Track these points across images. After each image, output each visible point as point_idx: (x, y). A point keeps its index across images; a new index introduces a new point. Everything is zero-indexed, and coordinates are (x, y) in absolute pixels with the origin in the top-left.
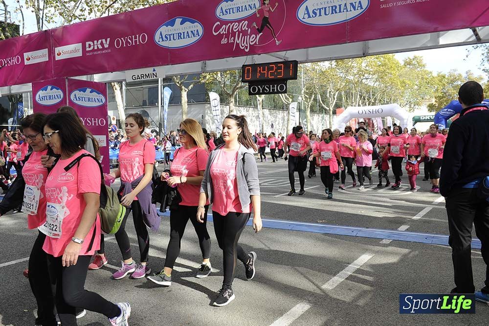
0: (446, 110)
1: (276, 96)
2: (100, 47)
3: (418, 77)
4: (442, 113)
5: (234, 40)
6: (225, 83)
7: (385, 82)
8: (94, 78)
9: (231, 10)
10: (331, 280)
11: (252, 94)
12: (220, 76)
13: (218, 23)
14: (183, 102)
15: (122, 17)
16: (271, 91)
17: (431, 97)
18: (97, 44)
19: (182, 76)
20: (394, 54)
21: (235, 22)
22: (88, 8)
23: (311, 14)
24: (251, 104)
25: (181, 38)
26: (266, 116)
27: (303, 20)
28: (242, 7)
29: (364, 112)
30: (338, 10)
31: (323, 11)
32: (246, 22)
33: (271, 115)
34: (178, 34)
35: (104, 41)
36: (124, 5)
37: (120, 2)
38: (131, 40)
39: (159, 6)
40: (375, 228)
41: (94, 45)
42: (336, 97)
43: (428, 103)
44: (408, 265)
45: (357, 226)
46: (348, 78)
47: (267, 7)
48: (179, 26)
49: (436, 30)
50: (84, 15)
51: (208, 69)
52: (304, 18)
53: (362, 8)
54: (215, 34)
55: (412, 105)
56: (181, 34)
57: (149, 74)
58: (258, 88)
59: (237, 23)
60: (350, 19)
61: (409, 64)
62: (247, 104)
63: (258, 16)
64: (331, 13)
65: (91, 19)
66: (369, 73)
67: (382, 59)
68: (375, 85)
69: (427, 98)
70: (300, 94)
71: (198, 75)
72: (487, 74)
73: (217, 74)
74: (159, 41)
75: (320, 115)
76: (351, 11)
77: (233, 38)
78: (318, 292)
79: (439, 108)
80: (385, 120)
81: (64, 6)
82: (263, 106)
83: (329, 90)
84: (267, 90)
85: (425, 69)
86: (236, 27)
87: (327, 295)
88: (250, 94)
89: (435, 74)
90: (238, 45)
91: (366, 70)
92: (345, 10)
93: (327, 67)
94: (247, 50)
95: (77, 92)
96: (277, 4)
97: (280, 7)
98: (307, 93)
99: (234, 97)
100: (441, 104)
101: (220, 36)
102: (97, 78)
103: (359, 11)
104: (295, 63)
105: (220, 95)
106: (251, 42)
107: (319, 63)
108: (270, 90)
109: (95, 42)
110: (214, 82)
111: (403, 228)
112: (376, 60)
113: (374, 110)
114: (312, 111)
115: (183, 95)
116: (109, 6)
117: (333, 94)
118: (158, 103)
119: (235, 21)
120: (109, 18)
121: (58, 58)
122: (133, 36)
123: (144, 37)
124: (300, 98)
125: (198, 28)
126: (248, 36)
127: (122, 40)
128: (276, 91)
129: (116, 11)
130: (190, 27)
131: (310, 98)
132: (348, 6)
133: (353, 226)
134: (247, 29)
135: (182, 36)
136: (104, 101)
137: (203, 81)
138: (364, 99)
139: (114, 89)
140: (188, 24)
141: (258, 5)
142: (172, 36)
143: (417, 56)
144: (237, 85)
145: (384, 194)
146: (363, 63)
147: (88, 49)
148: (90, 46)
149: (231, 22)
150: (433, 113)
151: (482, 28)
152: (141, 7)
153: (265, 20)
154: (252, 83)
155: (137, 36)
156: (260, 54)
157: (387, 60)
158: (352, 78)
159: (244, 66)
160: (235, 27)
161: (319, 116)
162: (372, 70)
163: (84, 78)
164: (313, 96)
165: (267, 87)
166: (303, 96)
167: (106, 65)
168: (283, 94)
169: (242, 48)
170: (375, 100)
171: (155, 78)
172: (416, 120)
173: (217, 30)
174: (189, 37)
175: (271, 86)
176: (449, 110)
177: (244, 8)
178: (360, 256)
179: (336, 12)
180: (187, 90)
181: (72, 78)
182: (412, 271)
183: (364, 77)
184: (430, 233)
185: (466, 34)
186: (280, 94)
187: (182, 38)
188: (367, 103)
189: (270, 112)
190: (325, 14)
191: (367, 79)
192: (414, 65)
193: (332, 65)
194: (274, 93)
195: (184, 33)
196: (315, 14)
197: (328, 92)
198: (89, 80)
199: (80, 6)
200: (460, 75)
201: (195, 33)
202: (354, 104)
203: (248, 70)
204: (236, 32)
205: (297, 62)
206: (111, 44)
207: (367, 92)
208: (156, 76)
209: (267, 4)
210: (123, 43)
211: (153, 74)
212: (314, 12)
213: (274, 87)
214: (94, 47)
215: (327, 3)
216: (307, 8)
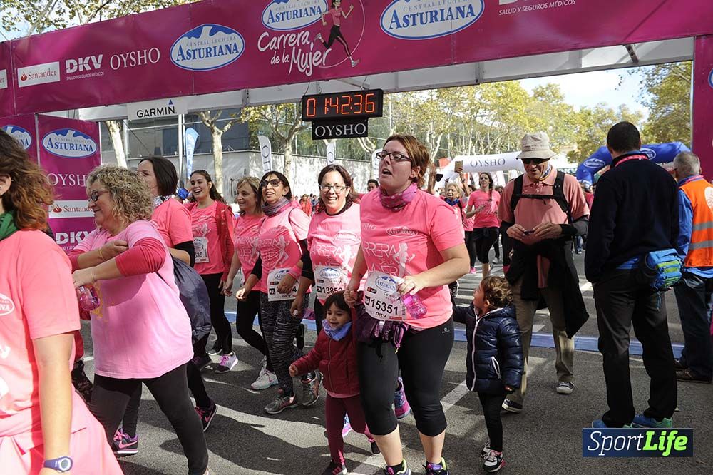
0: (592, 160)
1: (353, 140)
3: (554, 114)
4: (587, 164)
5: (290, 59)
6: (277, 122)
7: (506, 120)
8: (80, 114)
9: (285, 15)
11: (318, 138)
12: (270, 112)
13: (266, 34)
14: (216, 150)
15: (121, 23)
16: (345, 134)
17: (572, 142)
18: (83, 64)
19: (214, 112)
20: (519, 80)
21: (291, 32)
22: (68, 10)
23: (401, 22)
24: (316, 152)
25: (211, 56)
27: (389, 31)
28: (301, 10)
29: (479, 164)
30: (439, 17)
31: (418, 18)
32: (308, 33)
34: (207, 49)
35: (93, 58)
36: (124, 5)
37: (118, 1)
38: (136, 57)
39: (178, 8)
41: (78, 65)
42: (438, 142)
43: (568, 151)
46: (456, 114)
47: (337, 12)
48: (207, 38)
49: (576, 48)
50: (62, 20)
51: (252, 101)
52: (391, 28)
53: (473, 15)
54: (262, 50)
56: (211, 50)
57: (162, 109)
58: (326, 129)
59: (293, 34)
60: (457, 30)
61: (541, 95)
62: (311, 152)
63: (324, 23)
64: (429, 20)
65: (74, 26)
66: (485, 109)
67: (503, 88)
68: (494, 125)
69: (567, 144)
71: (237, 110)
72: (647, 108)
73: (265, 109)
74: (178, 60)
76: (457, 18)
77: (288, 56)
79: (583, 158)
80: (508, 174)
81: (33, 6)
83: (428, 132)
84: (339, 133)
85: (564, 102)
86: (292, 40)
88: (314, 137)
89: (577, 110)
90: (295, 65)
91: (481, 104)
92: (450, 18)
93: (425, 100)
94: (309, 74)
95: (53, 136)
96: (352, 7)
99: (291, 143)
100: (585, 151)
101: (270, 53)
102: (84, 114)
103: (469, 19)
104: (380, 93)
105: (271, 139)
106: (315, 62)
107: (414, 94)
108: (343, 132)
109: (81, 60)
110: (262, 121)
112: (495, 89)
113: (493, 161)
115: (215, 140)
116: (102, 7)
117: (434, 137)
118: (178, 152)
120: (101, 24)
121: (22, 84)
122: (139, 52)
123: (154, 54)
125: (236, 40)
126: (311, 53)
127: (121, 58)
128: (352, 133)
129: (112, 15)
130: (223, 40)
132: (454, 11)
134: (308, 43)
135: (213, 53)
136: (95, 149)
137: (246, 119)
138: (479, 145)
139: (111, 130)
140: (220, 34)
141: (324, 8)
142: (197, 53)
143: (552, 84)
144: (296, 124)
146: (477, 93)
147: (69, 71)
148: (72, 66)
149: (285, 32)
150: (575, 165)
151: (639, 46)
152: (151, 9)
153: (335, 31)
154: (316, 122)
155: (145, 51)
156: (328, 80)
157: (509, 90)
158: (461, 115)
159: (305, 98)
160: (290, 40)
162: (489, 103)
163: (63, 114)
165: (339, 128)
167: (97, 95)
168: (363, 138)
169: (302, 71)
170: (494, 147)
171: (172, 114)
173: (264, 43)
174: (223, 54)
175: (345, 126)
176: (597, 160)
177: (303, 12)
179: (437, 20)
180: (222, 133)
181: (44, 114)
183: (478, 114)
185: (617, 53)
186: (359, 138)
187: (213, 54)
188: (483, 151)
190: (422, 23)
191: (481, 116)
192: (548, 96)
193: (432, 96)
194: (349, 136)
195: (215, 48)
196: (407, 22)
197: (428, 135)
198: (70, 118)
199: (57, 5)
200: (611, 111)
201: (232, 48)
202: (465, 152)
203: (311, 103)
204: (292, 47)
205: (382, 91)
206: (105, 64)
207: (483, 135)
208: (174, 112)
209: (338, 7)
210: (122, 62)
211: (169, 108)
212: (405, 20)
213: (349, 127)
214: (78, 67)
215: (424, 6)
216: (395, 14)
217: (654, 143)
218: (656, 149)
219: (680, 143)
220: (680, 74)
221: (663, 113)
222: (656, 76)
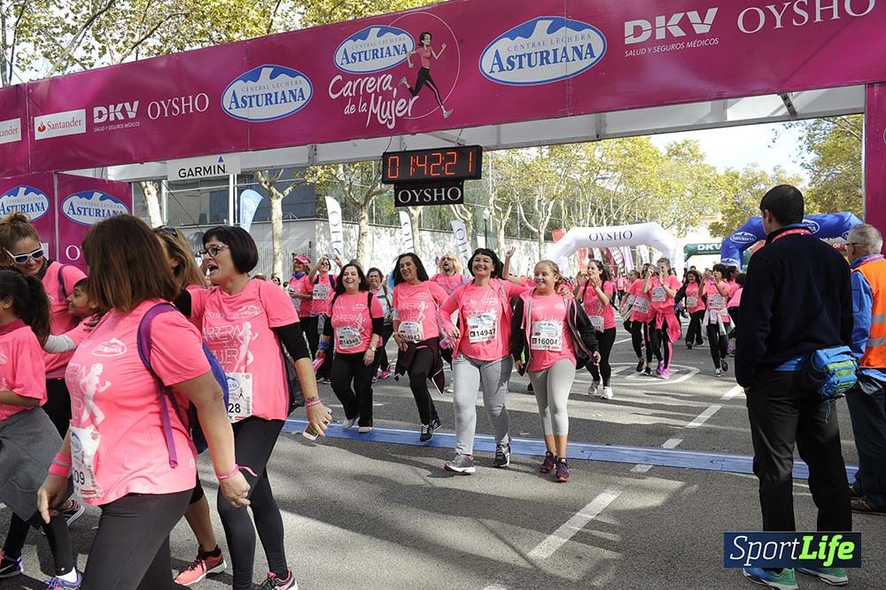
0: (741, 233)
1: (444, 208)
2: (121, 117)
3: (692, 178)
4: (734, 239)
5: (368, 108)
6: (351, 183)
7: (633, 184)
8: (109, 173)
9: (363, 55)
10: (546, 541)
12: (342, 172)
13: (339, 77)
14: (274, 217)
15: (162, 64)
17: (715, 211)
18: (115, 112)
19: (273, 171)
20: (650, 136)
21: (370, 76)
22: (98, 45)
23: (505, 64)
25: (271, 104)
26: (426, 243)
27: (489, 75)
28: (382, 49)
29: (600, 237)
30: (551, 58)
31: (525, 60)
32: (390, 77)
33: (434, 242)
34: (266, 95)
35: (127, 105)
36: (167, 41)
37: (158, 36)
38: (179, 104)
39: (232, 44)
40: (623, 444)
41: (109, 113)
42: (549, 210)
43: (710, 222)
44: (681, 511)
45: (589, 441)
46: (572, 176)
47: (426, 51)
48: (267, 81)
49: (720, 97)
50: (90, 58)
51: (320, 159)
52: (492, 72)
53: (593, 56)
54: (334, 96)
55: (683, 224)
56: (271, 97)
57: (210, 167)
58: (412, 193)
59: (373, 78)
60: (574, 74)
61: (677, 153)
62: (392, 222)
63: (411, 65)
64: (539, 63)
65: (106, 65)
66: (608, 169)
67: (629, 144)
68: (618, 190)
69: (709, 213)
70: (487, 204)
71: (303, 169)
72: (808, 171)
73: (336, 168)
74: (230, 108)
75: (523, 242)
76: (574, 60)
78: (522, 563)
79: (729, 231)
80: (637, 250)
81: (53, 40)
82: (420, 226)
83: (537, 198)
84: (427, 198)
85: (704, 162)
86: (370, 85)
87: (538, 570)
88: (398, 204)
89: (721, 172)
90: (374, 116)
91: (602, 163)
92: (564, 59)
93: (534, 158)
94: (391, 127)
95: (74, 199)
96: (444, 46)
97: (451, 51)
98: (499, 203)
99: (367, 210)
100: (732, 223)
101: (343, 101)
102: (114, 173)
103: (588, 62)
104: (478, 151)
105: (343, 205)
106: (399, 112)
107: (519, 151)
109: (112, 107)
110: (331, 185)
111: (672, 443)
112: (618, 145)
113: (618, 234)
114: (508, 234)
115: (274, 206)
116: (139, 43)
117: (544, 204)
118: (228, 219)
119: (370, 74)
120: (137, 64)
121: (39, 136)
122: (183, 98)
124: (486, 212)
125: (302, 85)
126: (394, 101)
127: (161, 104)
129: (150, 52)
130: (287, 84)
131: (505, 212)
132: (570, 52)
133: (583, 442)
134: (390, 89)
135: (273, 100)
137: (311, 180)
138: (600, 214)
139: (146, 193)
140: (283, 77)
141: (410, 47)
142: (254, 100)
143: (690, 140)
144: (373, 187)
145: (637, 382)
146: (597, 151)
147: (97, 121)
148: (101, 115)
149: (363, 75)
150: (719, 240)
151: (796, 96)
152: (199, 46)
153: (424, 76)
154: (400, 185)
155: (190, 97)
156: (414, 134)
157: (637, 146)
158: (578, 177)
159: (386, 155)
160: (369, 85)
161: (521, 244)
162: (612, 163)
163: (89, 173)
164: (510, 208)
166: (492, 207)
167: (133, 153)
168: (456, 205)
169: (383, 122)
170: (619, 215)
171: (221, 174)
172: (691, 252)
173: (336, 89)
174: (286, 101)
175: (435, 190)
176: (746, 234)
177: (385, 50)
178: (595, 496)
179: (548, 63)
180: (282, 196)
181: (65, 172)
182: (689, 522)
183: (599, 176)
184: (720, 452)
185: (770, 104)
186: (451, 206)
187: (274, 102)
188: (605, 221)
189: (433, 235)
190: (530, 65)
191: (603, 179)
192: (685, 155)
193: (542, 154)
194: (440, 202)
195: (276, 94)
196: (512, 64)
197: (537, 201)
198: (98, 177)
200: (763, 173)
201: (297, 94)
202: (582, 223)
203: (394, 162)
204: (371, 94)
205: (481, 148)
206: (141, 112)
207: (605, 201)
208: (224, 172)
209: (427, 46)
210: (162, 109)
211: (219, 167)
212: (509, 61)
213: (440, 192)
214: (108, 117)
215: (533, 45)
216: (497, 54)
217: (817, 213)
218: (820, 222)
219: (850, 214)
220: (848, 129)
221: (827, 176)
222: (817, 131)
